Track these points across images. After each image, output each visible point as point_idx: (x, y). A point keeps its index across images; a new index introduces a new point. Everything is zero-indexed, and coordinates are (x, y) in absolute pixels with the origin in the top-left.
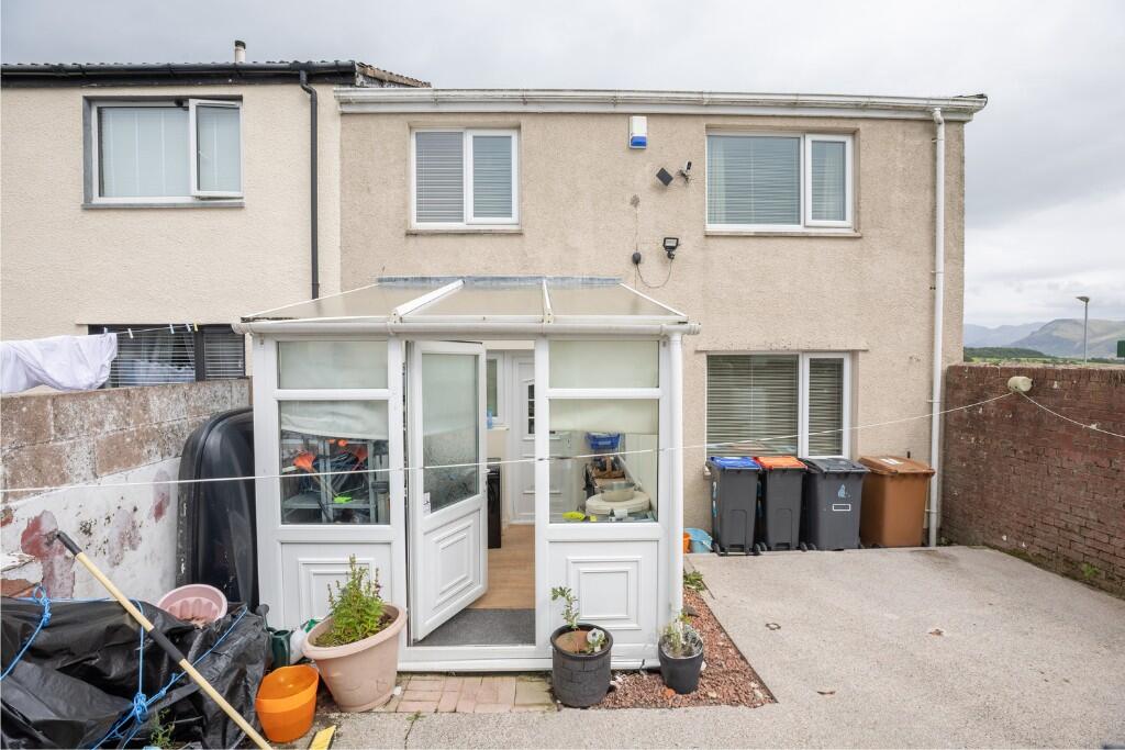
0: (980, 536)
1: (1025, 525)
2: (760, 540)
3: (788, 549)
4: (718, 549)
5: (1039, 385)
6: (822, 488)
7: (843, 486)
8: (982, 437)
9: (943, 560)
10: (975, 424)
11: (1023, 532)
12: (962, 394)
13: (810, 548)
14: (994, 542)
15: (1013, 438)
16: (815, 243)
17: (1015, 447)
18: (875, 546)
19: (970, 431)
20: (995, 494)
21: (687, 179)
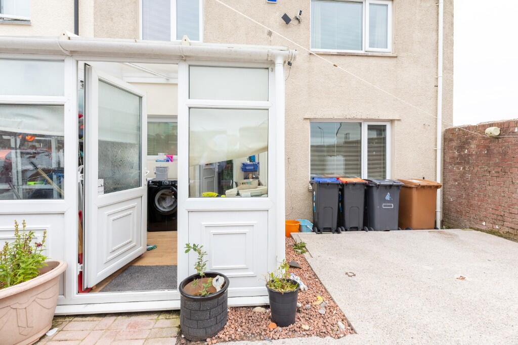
0: (468, 223)
1: (498, 215)
2: (341, 225)
3: (357, 230)
4: (316, 229)
5: (505, 132)
6: (376, 194)
7: (389, 193)
8: (467, 167)
9: (450, 236)
10: (463, 160)
11: (496, 220)
12: (454, 144)
13: (370, 230)
14: (477, 226)
15: (488, 165)
16: (371, 59)
17: (489, 169)
18: (407, 229)
19: (459, 164)
20: (476, 199)
21: (299, 22)
